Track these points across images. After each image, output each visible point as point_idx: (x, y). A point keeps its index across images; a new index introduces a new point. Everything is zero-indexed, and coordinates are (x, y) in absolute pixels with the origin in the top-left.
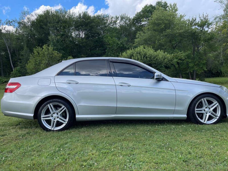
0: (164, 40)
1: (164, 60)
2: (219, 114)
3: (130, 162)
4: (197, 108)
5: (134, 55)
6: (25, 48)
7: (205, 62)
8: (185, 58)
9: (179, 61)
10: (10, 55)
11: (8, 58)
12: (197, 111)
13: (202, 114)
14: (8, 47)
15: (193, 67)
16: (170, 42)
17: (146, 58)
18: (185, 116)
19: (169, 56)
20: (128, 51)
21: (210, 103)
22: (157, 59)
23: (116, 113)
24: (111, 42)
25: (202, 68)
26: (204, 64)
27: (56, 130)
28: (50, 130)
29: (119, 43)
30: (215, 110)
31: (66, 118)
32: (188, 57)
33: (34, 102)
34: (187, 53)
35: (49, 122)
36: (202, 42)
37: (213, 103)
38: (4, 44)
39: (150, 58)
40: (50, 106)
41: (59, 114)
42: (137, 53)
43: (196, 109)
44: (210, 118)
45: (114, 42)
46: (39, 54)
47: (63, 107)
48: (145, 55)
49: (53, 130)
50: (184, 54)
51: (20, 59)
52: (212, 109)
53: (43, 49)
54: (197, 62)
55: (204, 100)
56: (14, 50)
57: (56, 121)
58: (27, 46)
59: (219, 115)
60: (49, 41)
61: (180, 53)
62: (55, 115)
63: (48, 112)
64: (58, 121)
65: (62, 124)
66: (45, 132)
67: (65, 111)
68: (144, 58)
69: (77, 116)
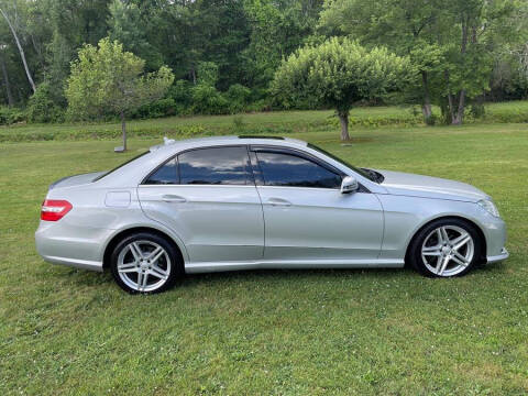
0: (392, 13)
1: (387, 72)
2: (469, 257)
3: (281, 384)
4: (427, 246)
5: (316, 63)
6: (56, 34)
7: (487, 69)
8: (442, 61)
9: (426, 68)
10: (22, 54)
11: (17, 59)
12: (425, 251)
13: (436, 258)
14: (17, 33)
15: (458, 83)
16: (408, 16)
17: (344, 69)
18: (402, 261)
19: (400, 62)
20: (301, 51)
21: (453, 235)
22: (369, 73)
23: (263, 258)
24: (261, 15)
25: (479, 84)
26: (485, 75)
27: (148, 292)
28: (137, 292)
29: (282, 17)
30: (463, 250)
31: (165, 269)
32: (449, 56)
33: (101, 240)
34: (445, 48)
35: (133, 276)
36: (485, 21)
37: (460, 235)
38: (6, 27)
39: (353, 71)
40: (133, 247)
41: (152, 261)
42: (323, 59)
43: (424, 249)
44: (451, 264)
45: (270, 16)
46: (91, 61)
47: (159, 248)
48: (343, 61)
49: (143, 293)
50: (438, 51)
51: (48, 64)
52: (456, 248)
53: (99, 48)
54: (469, 71)
55: (441, 231)
56: (30, 39)
57: (146, 273)
58: (61, 32)
59: (470, 260)
60: (111, 15)
61: (429, 47)
62: (144, 263)
63: (129, 258)
64: (150, 275)
65: (157, 279)
66: (129, 296)
67: (163, 256)
68: (338, 70)
69: (187, 266)
